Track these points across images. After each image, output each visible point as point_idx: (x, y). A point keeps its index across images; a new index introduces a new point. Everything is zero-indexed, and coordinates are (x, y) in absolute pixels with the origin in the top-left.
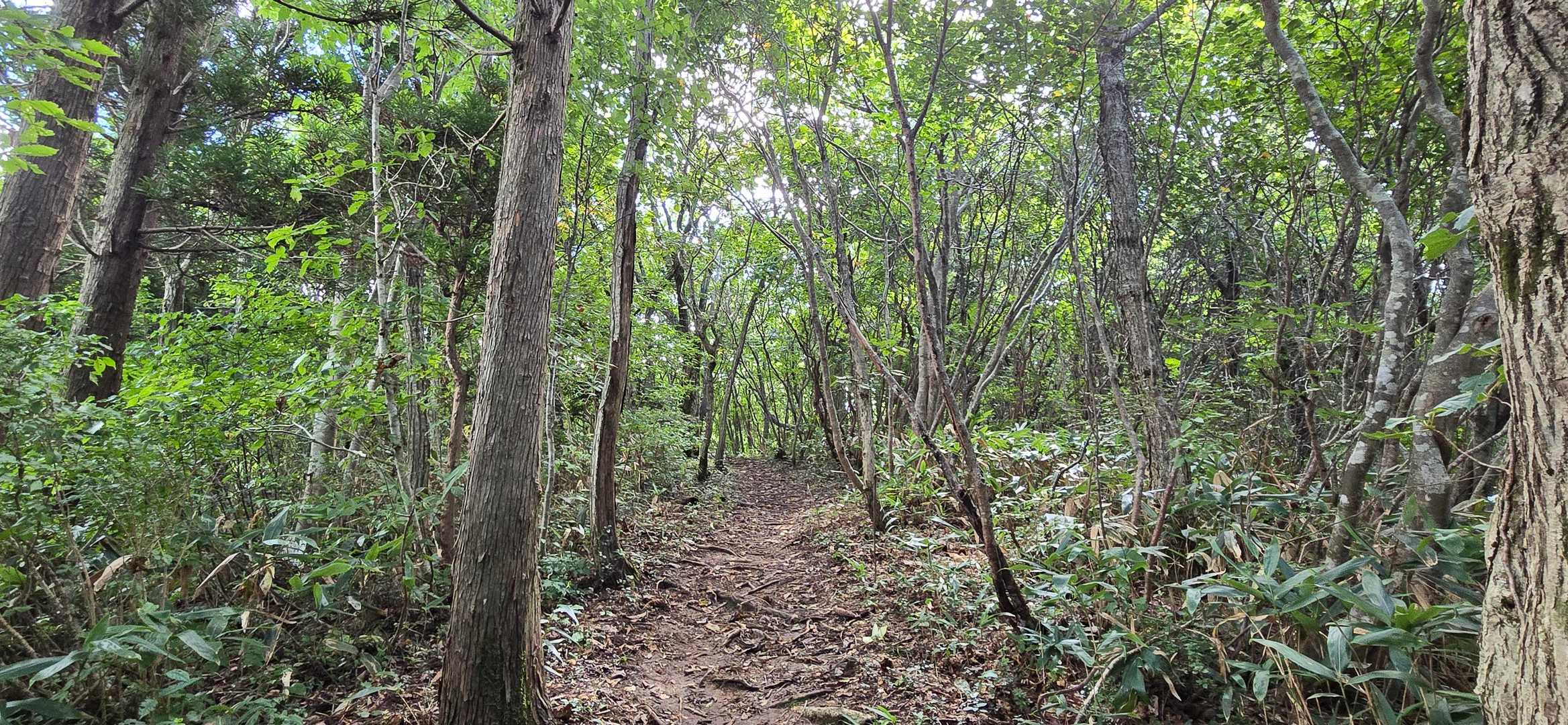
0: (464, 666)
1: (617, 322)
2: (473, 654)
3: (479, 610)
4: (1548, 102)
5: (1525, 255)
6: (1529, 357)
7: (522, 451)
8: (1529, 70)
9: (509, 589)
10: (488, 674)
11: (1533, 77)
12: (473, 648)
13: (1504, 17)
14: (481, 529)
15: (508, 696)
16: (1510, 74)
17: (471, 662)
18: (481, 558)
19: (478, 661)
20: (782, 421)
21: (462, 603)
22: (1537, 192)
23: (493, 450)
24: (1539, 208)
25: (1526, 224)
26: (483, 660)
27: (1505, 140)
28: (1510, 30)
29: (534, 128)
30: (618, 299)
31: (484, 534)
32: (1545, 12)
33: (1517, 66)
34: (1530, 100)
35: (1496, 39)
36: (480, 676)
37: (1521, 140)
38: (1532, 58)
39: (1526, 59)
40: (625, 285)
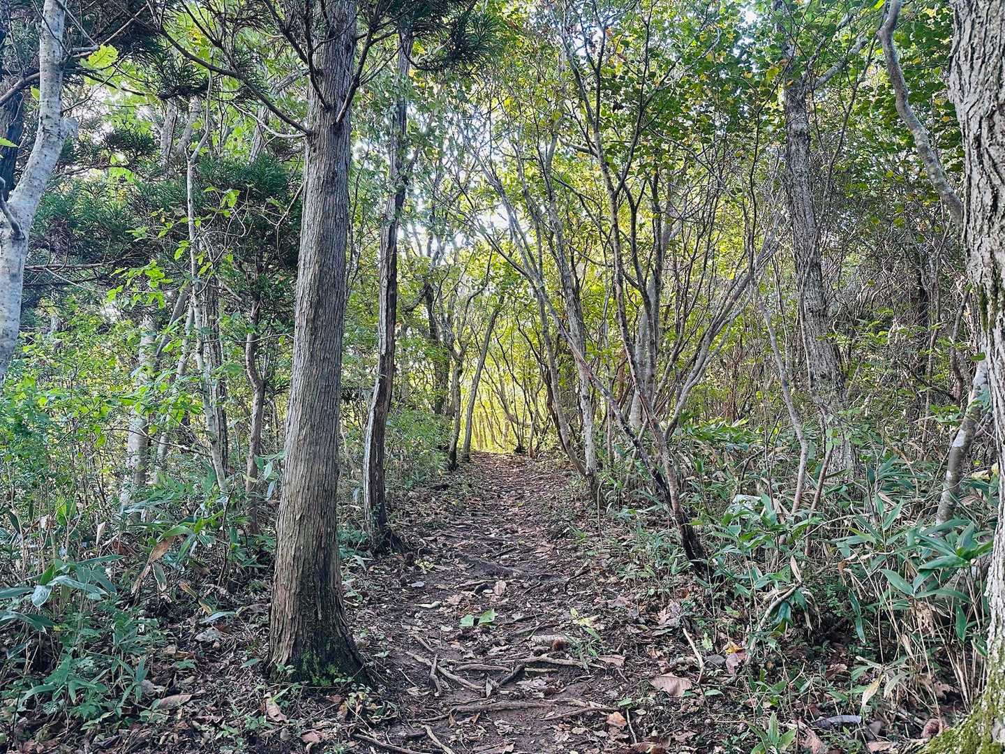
0: (288, 595)
1: (384, 340)
2: (294, 585)
3: (298, 554)
4: (999, 205)
5: (990, 302)
6: (993, 369)
7: (326, 440)
8: (991, 183)
9: (319, 539)
10: (304, 599)
11: (993, 188)
12: (294, 581)
13: (977, 147)
14: (297, 496)
15: (320, 615)
16: (981, 185)
17: (293, 591)
18: (298, 518)
19: (298, 590)
20: (521, 420)
21: (285, 549)
22: (993, 263)
23: (305, 439)
24: (994, 273)
25: (989, 283)
26: (302, 589)
27: (978, 228)
28: (980, 156)
29: (326, 198)
30: (384, 321)
31: (300, 500)
32: (998, 147)
33: (984, 180)
34: (990, 203)
35: (974, 161)
36: (300, 601)
37: (986, 228)
38: (991, 176)
39: (989, 176)
40: (390, 310)
